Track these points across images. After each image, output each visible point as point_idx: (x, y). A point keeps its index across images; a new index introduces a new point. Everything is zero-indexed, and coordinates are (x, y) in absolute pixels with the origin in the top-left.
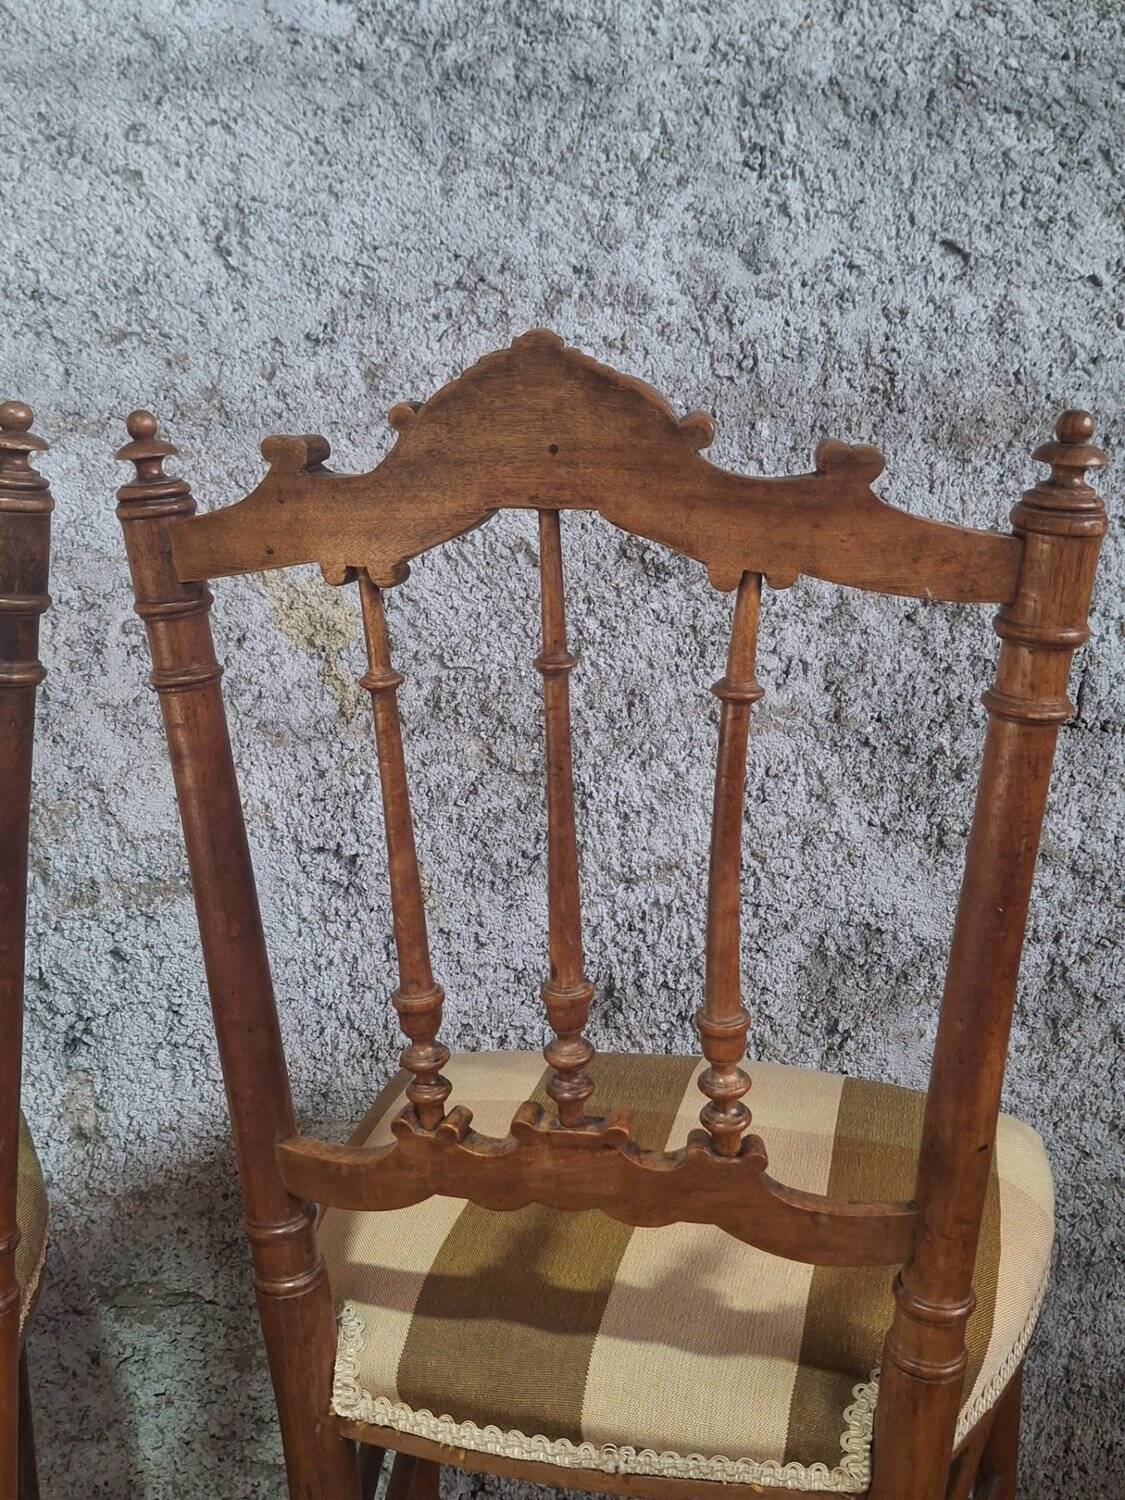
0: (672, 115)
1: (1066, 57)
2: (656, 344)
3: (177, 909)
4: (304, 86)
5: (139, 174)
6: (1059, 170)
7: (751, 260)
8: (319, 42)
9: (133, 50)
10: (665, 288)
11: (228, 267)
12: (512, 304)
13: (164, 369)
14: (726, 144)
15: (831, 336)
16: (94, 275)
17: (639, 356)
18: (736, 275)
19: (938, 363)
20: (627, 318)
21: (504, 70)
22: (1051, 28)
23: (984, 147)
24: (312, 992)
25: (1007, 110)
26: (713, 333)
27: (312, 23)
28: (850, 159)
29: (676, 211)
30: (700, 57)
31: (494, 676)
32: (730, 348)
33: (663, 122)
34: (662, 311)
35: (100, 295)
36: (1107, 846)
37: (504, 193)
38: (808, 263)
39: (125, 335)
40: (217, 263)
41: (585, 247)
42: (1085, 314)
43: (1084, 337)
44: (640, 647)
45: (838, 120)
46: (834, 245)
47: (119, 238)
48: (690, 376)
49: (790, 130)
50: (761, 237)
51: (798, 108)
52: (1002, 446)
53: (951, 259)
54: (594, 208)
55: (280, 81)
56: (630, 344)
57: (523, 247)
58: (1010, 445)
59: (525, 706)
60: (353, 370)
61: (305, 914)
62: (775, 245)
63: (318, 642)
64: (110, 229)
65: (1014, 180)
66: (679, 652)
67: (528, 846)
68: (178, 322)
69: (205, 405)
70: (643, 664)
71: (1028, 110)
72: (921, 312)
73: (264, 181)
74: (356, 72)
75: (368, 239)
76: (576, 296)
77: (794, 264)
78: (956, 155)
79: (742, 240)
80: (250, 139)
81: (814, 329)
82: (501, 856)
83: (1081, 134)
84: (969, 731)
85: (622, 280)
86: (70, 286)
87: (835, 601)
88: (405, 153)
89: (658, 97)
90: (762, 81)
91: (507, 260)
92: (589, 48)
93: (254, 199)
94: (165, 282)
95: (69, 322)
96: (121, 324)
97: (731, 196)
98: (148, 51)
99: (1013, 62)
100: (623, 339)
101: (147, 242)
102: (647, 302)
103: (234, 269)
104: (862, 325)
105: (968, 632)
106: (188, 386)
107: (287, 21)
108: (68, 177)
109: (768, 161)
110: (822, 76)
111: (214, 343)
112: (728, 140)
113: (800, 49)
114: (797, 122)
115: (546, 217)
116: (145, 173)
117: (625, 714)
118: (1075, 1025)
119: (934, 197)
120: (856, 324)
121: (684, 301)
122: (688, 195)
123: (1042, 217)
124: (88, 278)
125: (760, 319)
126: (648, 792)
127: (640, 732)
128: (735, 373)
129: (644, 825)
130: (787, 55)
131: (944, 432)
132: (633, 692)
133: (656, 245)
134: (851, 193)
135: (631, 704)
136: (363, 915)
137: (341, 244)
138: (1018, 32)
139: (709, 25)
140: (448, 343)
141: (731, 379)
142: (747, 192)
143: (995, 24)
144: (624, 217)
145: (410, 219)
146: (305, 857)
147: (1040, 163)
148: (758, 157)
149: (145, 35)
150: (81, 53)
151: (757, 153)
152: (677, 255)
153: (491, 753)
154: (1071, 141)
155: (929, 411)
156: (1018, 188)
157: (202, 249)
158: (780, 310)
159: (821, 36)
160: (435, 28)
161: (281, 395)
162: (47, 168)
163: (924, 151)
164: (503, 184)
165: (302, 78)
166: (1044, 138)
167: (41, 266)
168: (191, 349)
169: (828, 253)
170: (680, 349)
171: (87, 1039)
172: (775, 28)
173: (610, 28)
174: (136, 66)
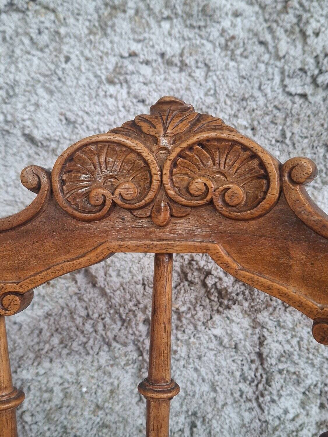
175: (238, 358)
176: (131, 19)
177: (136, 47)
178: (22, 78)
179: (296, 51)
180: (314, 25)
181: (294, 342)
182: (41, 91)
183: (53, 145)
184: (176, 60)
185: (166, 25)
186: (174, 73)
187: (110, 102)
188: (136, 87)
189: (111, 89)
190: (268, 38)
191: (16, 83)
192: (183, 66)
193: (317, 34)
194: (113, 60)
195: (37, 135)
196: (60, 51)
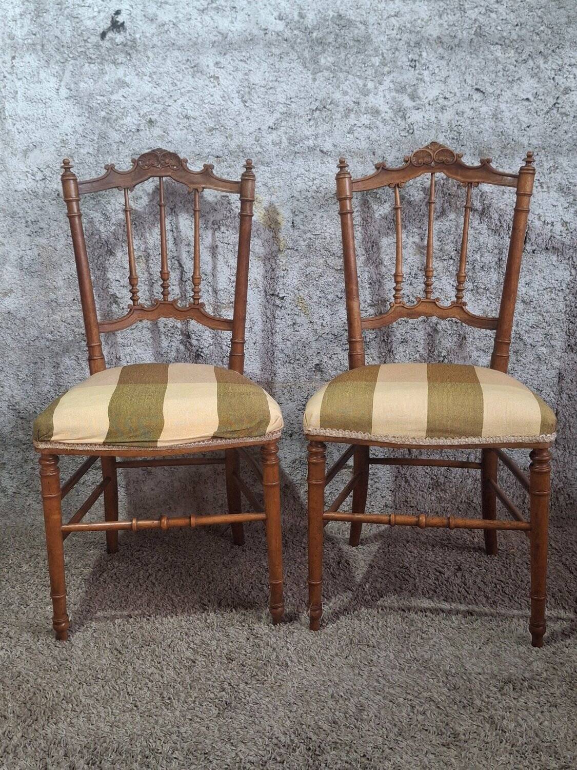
0: (386, 51)
1: (517, 25)
2: (381, 125)
3: (228, 313)
4: (269, 47)
5: (218, 78)
6: (515, 63)
7: (413, 97)
8: (273, 33)
9: (216, 38)
10: (384, 108)
11: (245, 106)
12: (334, 115)
13: (226, 139)
14: (403, 59)
15: (439, 121)
16: (205, 110)
17: (375, 130)
18: (407, 103)
19: (475, 128)
20: (372, 118)
21: (331, 39)
22: (512, 16)
23: (490, 56)
24: (270, 341)
25: (497, 44)
26: (399, 122)
27: (271, 28)
28: (444, 62)
29: (387, 81)
30: (395, 32)
31: (328, 237)
32: (405, 127)
33: (383, 53)
34: (383, 115)
35: (206, 116)
36: (535, 293)
37: (331, 79)
38: (431, 98)
39: (213, 129)
40: (242, 105)
41: (358, 96)
42: (525, 111)
43: (525, 119)
44: (376, 227)
45: (440, 50)
46: (439, 91)
47: (212, 98)
48: (392, 136)
49: (424, 54)
50: (415, 91)
51: (427, 47)
52: (497, 157)
53: (479, 94)
54: (360, 83)
55: (261, 46)
56: (372, 126)
57: (337, 96)
58: (500, 156)
59: (337, 247)
60: (284, 138)
61: (268, 315)
62: (420, 91)
63: (272, 227)
64: (209, 95)
65: (500, 67)
66: (389, 228)
67: (339, 294)
68: (230, 124)
69: (238, 151)
70: (377, 232)
71: (504, 43)
72: (469, 113)
73: (256, 78)
74: (285, 42)
75: (288, 95)
76: (354, 112)
77: (426, 98)
78: (480, 60)
79: (409, 90)
80: (253, 65)
81: (433, 119)
82: (330, 297)
83: (522, 50)
84: (487, 254)
85: (370, 105)
86: (197, 114)
87: (441, 210)
88: (301, 68)
89: (381, 46)
90: (414, 38)
91: (332, 100)
92: (359, 31)
93: (253, 84)
94: (226, 112)
95: (197, 126)
96: (212, 126)
97: (405, 77)
98: (221, 38)
99: (499, 28)
101: (221, 99)
102: (377, 112)
103: (247, 107)
104: (449, 118)
105: (486, 220)
106: (233, 145)
107: (263, 27)
108: (196, 79)
109: (417, 64)
110: (435, 36)
111: (241, 131)
112: (405, 59)
113: (428, 28)
114: (427, 51)
115: (345, 86)
116: (220, 77)
117: (371, 249)
118: (524, 355)
119: (473, 74)
120: (446, 117)
121: (390, 111)
122: (391, 77)
123: (510, 79)
124: (202, 111)
125: (415, 117)
126: (378, 276)
127: (376, 255)
129: (377, 287)
130: (424, 29)
131: (477, 152)
132: (373, 242)
133: (381, 94)
134: (444, 74)
135: (373, 246)
136: (286, 316)
137: (281, 98)
138: (501, 18)
139: (398, 21)
140: (313, 128)
141: (405, 136)
142: (410, 76)
143: (493, 15)
144: (370, 85)
145: (302, 89)
146: (268, 297)
147: (509, 61)
148: (413, 63)
149: (220, 33)
150: (200, 40)
151: (414, 62)
152: (388, 96)
153: (327, 263)
154: (519, 53)
155: (472, 146)
156: (501, 70)
157: (237, 101)
158: (422, 114)
159: (435, 23)
160: (310, 27)
161: (261, 147)
162: (190, 77)
163: (469, 59)
164: (331, 76)
165: (269, 44)
166: (512, 53)
167: (188, 108)
168: (234, 133)
169: (438, 94)
170: (388, 128)
171: (202, 354)
172: (419, 21)
173: (364, 23)
174: (217, 43)
175: (387, 221)
176: (355, 114)
177: (356, 122)
178: (321, 132)
179: (403, 123)
180: (408, 115)
181: (404, 215)
182: (326, 136)
183: (329, 153)
184: (368, 126)
185: (365, 116)
186: (367, 130)
187: (348, 139)
188: (355, 135)
189: (348, 135)
190: (395, 119)
191: (318, 134)
192: (370, 128)
193: (409, 118)
194: (349, 126)
195: (325, 150)
196: (332, 123)
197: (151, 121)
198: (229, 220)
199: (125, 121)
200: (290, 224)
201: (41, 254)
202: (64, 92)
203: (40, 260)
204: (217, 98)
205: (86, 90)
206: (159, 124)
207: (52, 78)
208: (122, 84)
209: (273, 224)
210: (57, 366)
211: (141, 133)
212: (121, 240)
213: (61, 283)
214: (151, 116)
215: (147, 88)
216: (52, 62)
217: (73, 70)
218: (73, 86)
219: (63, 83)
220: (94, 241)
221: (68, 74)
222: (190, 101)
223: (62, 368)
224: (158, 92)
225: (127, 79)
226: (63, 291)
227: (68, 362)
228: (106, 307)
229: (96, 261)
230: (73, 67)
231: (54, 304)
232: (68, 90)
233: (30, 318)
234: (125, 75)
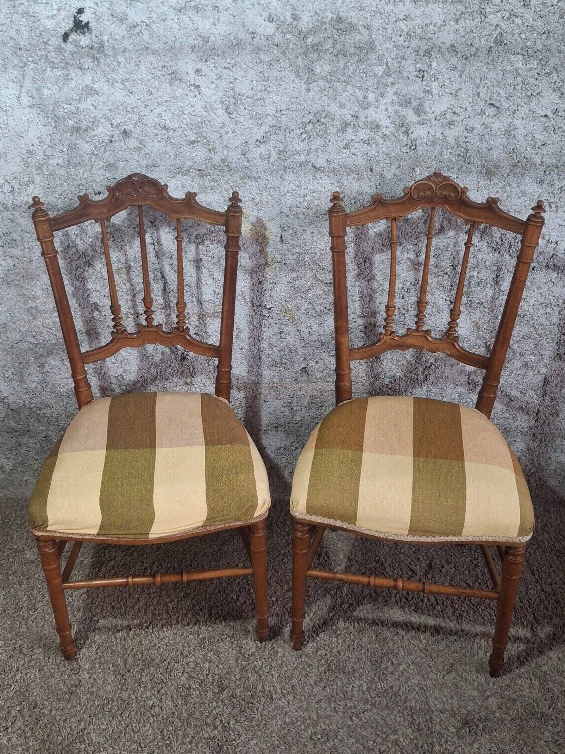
0: (391, 60)
1: (544, 33)
2: (380, 141)
3: (215, 322)
4: (257, 53)
5: (199, 86)
6: (537, 76)
7: (418, 111)
8: (262, 37)
9: (196, 42)
10: (385, 122)
11: (230, 117)
12: (329, 128)
13: (209, 153)
14: (410, 69)
15: (445, 137)
16: (185, 121)
17: (374, 146)
18: (412, 117)
19: (485, 145)
20: (371, 133)
21: (328, 45)
22: (540, 22)
23: (509, 68)
24: (257, 347)
25: (518, 53)
26: (401, 137)
27: (259, 31)
28: (456, 74)
29: (390, 92)
30: (402, 39)
31: (318, 252)
32: (407, 142)
33: (387, 63)
34: (383, 130)
35: (187, 128)
36: (530, 307)
37: (327, 90)
38: (438, 112)
39: (195, 142)
40: (226, 116)
41: (356, 108)
42: (542, 128)
43: (540, 137)
44: (369, 243)
45: (454, 60)
46: (449, 105)
47: (193, 108)
48: (392, 152)
49: (434, 64)
50: (421, 104)
51: (438, 56)
52: (505, 175)
53: (492, 109)
54: (360, 94)
55: (248, 52)
56: (371, 142)
57: (334, 108)
58: (508, 175)
59: (328, 262)
60: (273, 152)
61: (255, 324)
62: (427, 105)
63: (259, 242)
64: (190, 105)
65: (519, 79)
66: (383, 245)
67: (328, 306)
68: (214, 137)
69: (222, 165)
70: (370, 249)
71: (527, 54)
72: (479, 128)
73: (243, 87)
74: (275, 47)
75: (279, 107)
76: (352, 126)
77: (433, 112)
78: (497, 72)
79: (414, 104)
80: (239, 74)
81: (439, 135)
82: (318, 308)
83: (547, 62)
84: (484, 271)
85: (369, 119)
86: (177, 125)
87: (440, 227)
88: (293, 77)
89: (386, 54)
90: (424, 46)
91: (327, 114)
92: (361, 37)
93: (239, 95)
94: (209, 123)
95: (176, 138)
96: (194, 138)
97: (411, 89)
98: (201, 42)
99: (523, 36)
100: (368, 140)
101: (202, 110)
102: (378, 127)
103: (232, 118)
104: (457, 134)
105: (487, 238)
106: (217, 159)
107: (251, 30)
108: (175, 88)
109: (426, 75)
110: (448, 44)
111: (226, 144)
112: (412, 69)
113: (441, 34)
114: (438, 61)
115: (342, 99)
116: (202, 86)
117: (363, 265)
118: (512, 363)
119: (488, 87)
120: (453, 134)
121: (391, 126)
122: (394, 89)
123: (529, 93)
124: (182, 122)
125: (419, 132)
126: (369, 290)
127: (368, 271)
128: (408, 151)
129: (368, 300)
130: (436, 36)
131: (484, 171)
132: (366, 258)
133: (382, 107)
134: (455, 87)
135: (365, 262)
136: (273, 325)
137: (270, 110)
138: (526, 24)
139: (407, 25)
140: (305, 142)
141: (407, 152)
142: (415, 88)
143: (518, 21)
144: (371, 97)
145: (294, 100)
146: (255, 308)
147: (530, 74)
148: (421, 75)
149: (201, 36)
150: (178, 45)
151: (422, 73)
152: (390, 110)
153: (316, 277)
154: (543, 65)
155: (479, 163)
156: (520, 83)
157: (221, 112)
158: (427, 129)
159: (449, 28)
160: (304, 30)
161: (248, 161)
162: (167, 85)
163: (485, 70)
164: (327, 86)
165: (257, 50)
166: (534, 64)
167: (166, 118)
168: (217, 146)
169: (447, 109)
170: (388, 143)
171: (188, 357)
172: (432, 26)
173: (368, 27)
174: (197, 48)
175: (381, 238)
176: (352, 128)
177: (353, 137)
178: (314, 147)
179: (405, 139)
180: (412, 130)
181: (400, 232)
182: (320, 152)
183: (323, 169)
184: (367, 142)
185: (364, 130)
186: (365, 146)
187: (343, 155)
188: (352, 150)
189: (344, 151)
190: (396, 135)
191: (311, 149)
192: (368, 144)
193: (412, 133)
194: (345, 141)
195: (318, 166)
196: (327, 138)
197: (125, 132)
198: (214, 234)
199: (96, 132)
200: (279, 239)
201: (16, 265)
202: (25, 100)
203: (16, 271)
204: (199, 107)
205: (51, 97)
206: (133, 135)
207: (11, 84)
208: (90, 91)
209: (260, 239)
210: (42, 366)
211: (116, 144)
212: (99, 252)
213: (39, 292)
214: (125, 127)
215: (119, 96)
216: (9, 67)
217: (34, 76)
218: (35, 93)
219: (24, 90)
220: (71, 253)
221: (28, 80)
222: (168, 111)
223: (47, 368)
224: (132, 100)
225: (96, 87)
226: (43, 299)
227: (53, 362)
228: (87, 315)
229: (75, 273)
230: (34, 72)
231: (34, 311)
232: (30, 98)
233: (11, 324)
234: (94, 81)
